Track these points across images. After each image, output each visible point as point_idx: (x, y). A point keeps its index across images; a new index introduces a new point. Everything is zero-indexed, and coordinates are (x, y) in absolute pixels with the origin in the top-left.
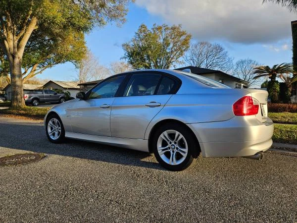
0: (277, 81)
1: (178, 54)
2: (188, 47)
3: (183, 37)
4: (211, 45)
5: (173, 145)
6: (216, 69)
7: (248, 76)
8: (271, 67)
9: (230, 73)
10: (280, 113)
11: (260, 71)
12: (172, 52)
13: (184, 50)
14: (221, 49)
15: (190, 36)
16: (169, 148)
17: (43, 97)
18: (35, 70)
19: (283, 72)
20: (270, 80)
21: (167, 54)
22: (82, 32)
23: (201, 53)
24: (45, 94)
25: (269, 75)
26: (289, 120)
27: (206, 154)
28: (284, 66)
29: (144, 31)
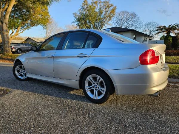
0: (171, 36)
1: (108, 19)
2: (114, 14)
3: (111, 8)
4: (129, 13)
5: (96, 85)
6: (132, 28)
7: (152, 33)
8: (167, 27)
9: (140, 31)
10: (172, 57)
11: (160, 29)
12: (104, 18)
13: (112, 16)
14: (136, 15)
15: (115, 7)
16: (93, 87)
17: (24, 48)
18: (19, 31)
19: (175, 30)
20: (166, 35)
21: (101, 19)
22: (45, 6)
23: (122, 18)
24: (25, 46)
25: (166, 31)
26: (178, 61)
27: (119, 92)
28: (176, 26)
29: (86, 4)
